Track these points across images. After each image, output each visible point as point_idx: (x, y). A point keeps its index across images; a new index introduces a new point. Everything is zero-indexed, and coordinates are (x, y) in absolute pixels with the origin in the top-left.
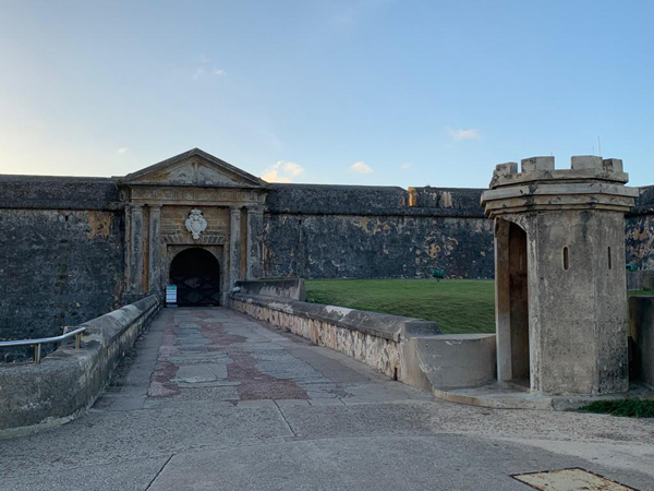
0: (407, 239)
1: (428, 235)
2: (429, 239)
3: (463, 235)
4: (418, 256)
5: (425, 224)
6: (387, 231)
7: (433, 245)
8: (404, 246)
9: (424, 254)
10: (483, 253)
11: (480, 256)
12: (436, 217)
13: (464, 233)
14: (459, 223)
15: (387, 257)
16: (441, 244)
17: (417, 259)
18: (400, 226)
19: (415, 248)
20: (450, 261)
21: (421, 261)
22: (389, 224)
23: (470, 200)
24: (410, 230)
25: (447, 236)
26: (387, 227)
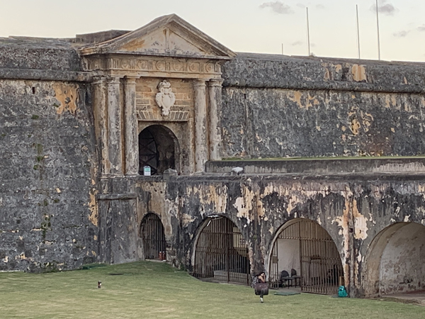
0: (334, 115)
1: (350, 111)
2: (350, 114)
3: (376, 110)
4: (343, 133)
5: (346, 99)
6: (317, 106)
7: (354, 121)
8: (332, 122)
9: (348, 131)
10: (393, 129)
11: (391, 132)
12: (354, 91)
13: (377, 108)
14: (372, 98)
15: (319, 134)
16: (360, 120)
17: (344, 136)
18: (327, 101)
19: (341, 125)
20: (369, 139)
21: (347, 138)
22: (317, 98)
23: (379, 74)
24: (335, 105)
25: (364, 111)
26: (317, 102)
